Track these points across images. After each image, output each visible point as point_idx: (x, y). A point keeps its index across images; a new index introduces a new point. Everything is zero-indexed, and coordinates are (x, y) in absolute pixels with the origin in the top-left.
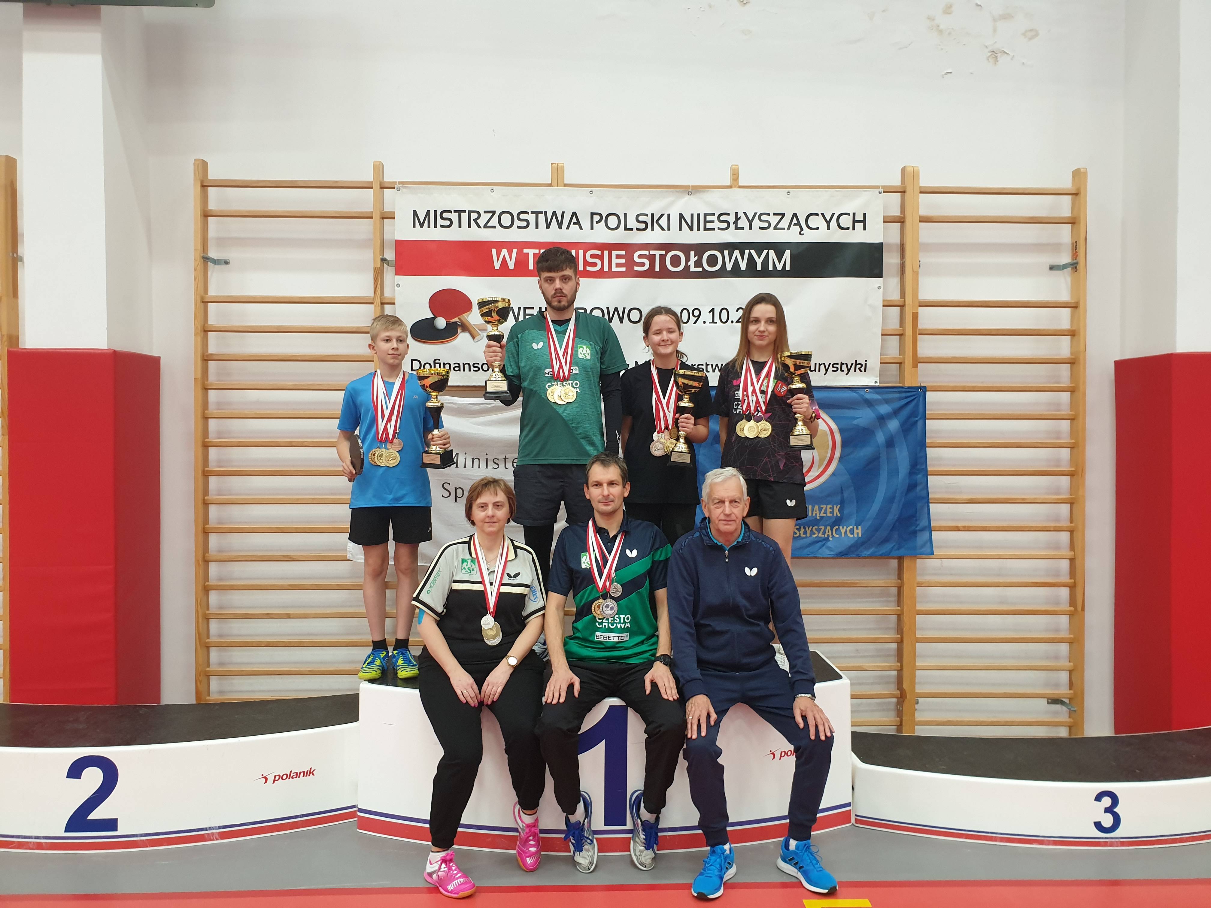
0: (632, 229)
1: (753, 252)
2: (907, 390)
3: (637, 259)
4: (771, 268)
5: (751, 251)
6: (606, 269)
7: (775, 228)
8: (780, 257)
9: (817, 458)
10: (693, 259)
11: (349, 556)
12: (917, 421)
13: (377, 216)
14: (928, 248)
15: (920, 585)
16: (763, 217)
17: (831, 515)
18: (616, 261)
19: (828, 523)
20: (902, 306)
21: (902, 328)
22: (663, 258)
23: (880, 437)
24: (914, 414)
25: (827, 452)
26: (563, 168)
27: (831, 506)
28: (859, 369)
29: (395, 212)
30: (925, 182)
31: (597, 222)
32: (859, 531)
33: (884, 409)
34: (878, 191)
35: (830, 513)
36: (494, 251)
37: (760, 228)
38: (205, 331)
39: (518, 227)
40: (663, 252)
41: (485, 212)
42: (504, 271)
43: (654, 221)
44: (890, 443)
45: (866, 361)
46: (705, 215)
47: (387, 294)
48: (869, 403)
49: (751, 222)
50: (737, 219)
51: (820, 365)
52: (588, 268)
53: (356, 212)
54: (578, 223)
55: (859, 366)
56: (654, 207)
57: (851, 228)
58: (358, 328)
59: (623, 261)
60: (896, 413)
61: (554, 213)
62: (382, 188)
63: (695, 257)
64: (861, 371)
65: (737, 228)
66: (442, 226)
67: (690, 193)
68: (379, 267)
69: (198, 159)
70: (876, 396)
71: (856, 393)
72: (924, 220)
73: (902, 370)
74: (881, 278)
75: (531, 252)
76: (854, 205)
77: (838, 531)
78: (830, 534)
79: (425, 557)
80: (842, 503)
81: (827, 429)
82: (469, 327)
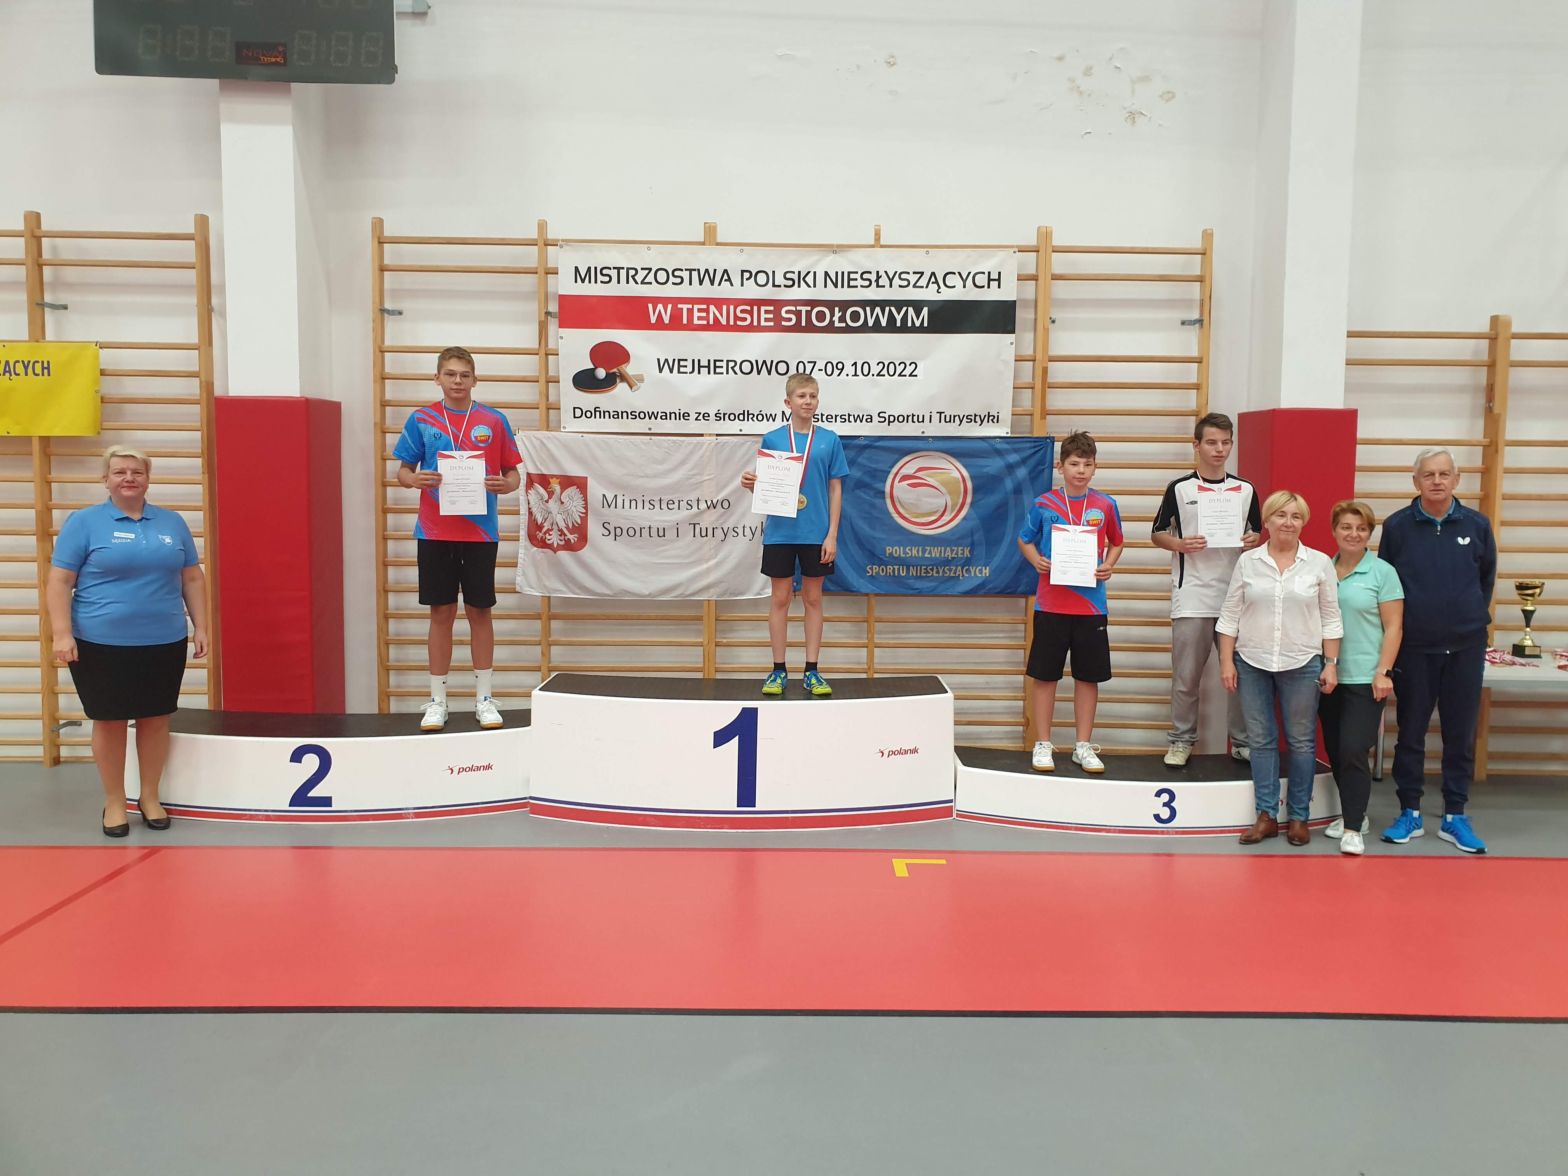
0: (780, 286)
1: (893, 309)
2: (1035, 440)
3: (784, 315)
4: (910, 324)
5: (891, 308)
6: (755, 323)
7: (915, 286)
8: (918, 314)
9: (949, 504)
10: (838, 314)
11: (518, 589)
12: (1043, 469)
13: (541, 271)
14: (1063, 303)
16: (903, 276)
17: (962, 556)
18: (764, 316)
19: (959, 563)
20: (1034, 361)
21: (1033, 382)
22: (808, 313)
23: (1009, 484)
24: (1041, 462)
25: (959, 498)
26: (715, 228)
27: (962, 548)
28: (992, 420)
29: (558, 268)
30: (1057, 241)
31: (747, 279)
32: (988, 571)
33: (1013, 458)
34: (1013, 251)
35: (961, 554)
36: (650, 306)
37: (900, 286)
38: (383, 378)
39: (673, 283)
40: (809, 308)
41: (642, 269)
42: (660, 325)
43: (800, 279)
44: (1018, 490)
45: (998, 413)
46: (849, 273)
47: (551, 346)
48: (999, 453)
49: (891, 281)
50: (878, 277)
51: (955, 416)
52: (739, 323)
53: (522, 268)
54: (729, 280)
55: (992, 418)
56: (801, 265)
57: (986, 286)
58: (524, 377)
59: (771, 316)
60: (1024, 461)
61: (707, 271)
62: (546, 245)
63: (839, 312)
64: (993, 422)
65: (878, 286)
66: (602, 282)
67: (835, 252)
68: (543, 319)
69: (373, 218)
70: (1006, 446)
71: (987, 442)
72: (1055, 277)
73: (1032, 421)
74: (1014, 333)
75: (685, 307)
76: (989, 264)
77: (968, 571)
78: (961, 573)
79: (587, 590)
80: (972, 545)
81: (959, 476)
82: (627, 377)
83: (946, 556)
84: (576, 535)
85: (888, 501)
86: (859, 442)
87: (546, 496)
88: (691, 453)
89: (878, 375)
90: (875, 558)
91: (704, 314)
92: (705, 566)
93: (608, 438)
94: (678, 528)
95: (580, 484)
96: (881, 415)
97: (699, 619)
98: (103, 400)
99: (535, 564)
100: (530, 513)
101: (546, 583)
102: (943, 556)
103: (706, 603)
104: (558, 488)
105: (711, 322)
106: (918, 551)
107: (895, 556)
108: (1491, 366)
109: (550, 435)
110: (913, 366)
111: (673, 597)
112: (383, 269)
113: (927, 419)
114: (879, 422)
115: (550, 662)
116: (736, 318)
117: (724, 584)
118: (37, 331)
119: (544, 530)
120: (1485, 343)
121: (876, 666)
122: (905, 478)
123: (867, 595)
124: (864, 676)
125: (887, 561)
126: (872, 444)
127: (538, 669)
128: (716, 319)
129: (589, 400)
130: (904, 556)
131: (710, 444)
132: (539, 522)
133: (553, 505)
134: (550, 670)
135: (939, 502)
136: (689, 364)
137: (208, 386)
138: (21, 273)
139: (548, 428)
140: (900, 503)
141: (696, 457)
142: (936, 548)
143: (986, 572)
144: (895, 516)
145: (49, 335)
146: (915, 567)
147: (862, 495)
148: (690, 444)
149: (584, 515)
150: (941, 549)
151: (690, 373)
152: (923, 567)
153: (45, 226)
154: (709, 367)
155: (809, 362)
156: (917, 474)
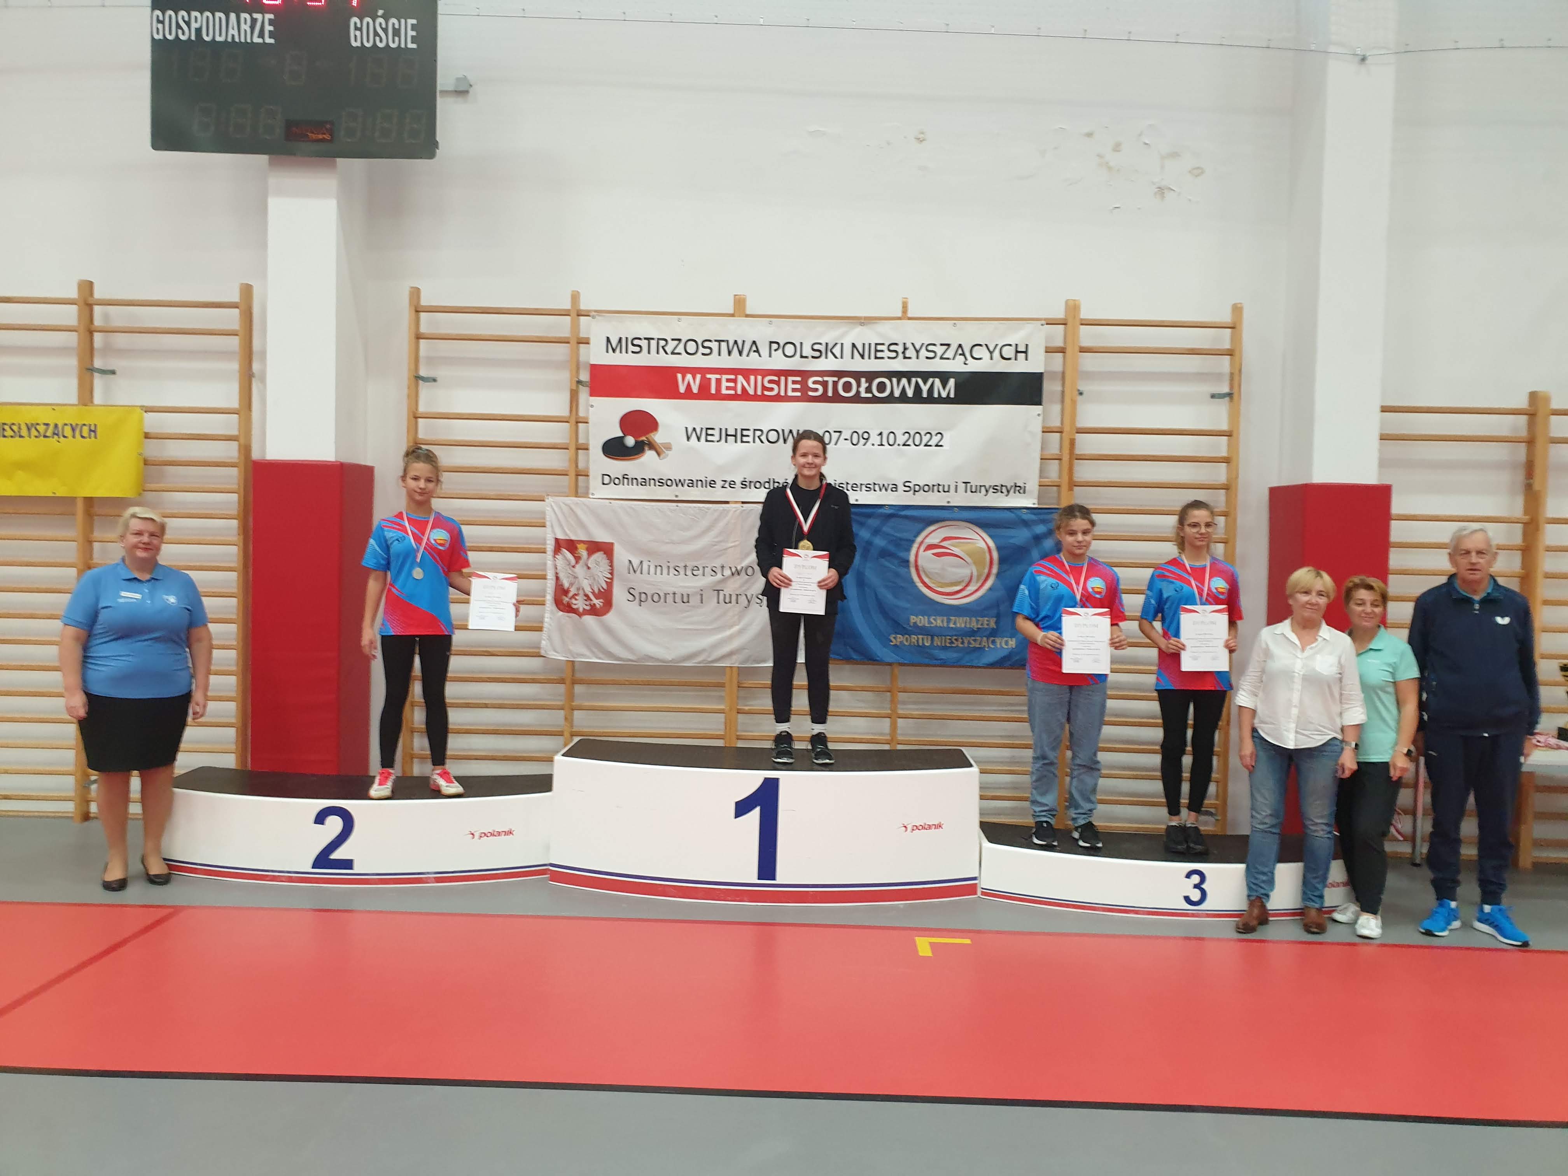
0: (806, 357)
1: (920, 381)
3: (811, 385)
4: (936, 395)
5: (918, 379)
6: (782, 393)
7: (941, 358)
8: (944, 384)
10: (864, 384)
11: (543, 653)
13: (573, 342)
14: (1090, 376)
16: (930, 348)
17: (988, 627)
18: (791, 386)
19: (985, 634)
20: (1062, 432)
21: (1061, 454)
22: (835, 384)
25: (984, 567)
26: (745, 299)
27: (987, 619)
29: (590, 338)
30: (1084, 314)
31: (775, 350)
32: (1014, 642)
33: (1040, 529)
34: (1040, 323)
35: (987, 625)
36: (679, 376)
37: (927, 358)
39: (703, 354)
40: (836, 379)
41: (673, 340)
42: (689, 395)
43: (829, 349)
45: (1025, 484)
46: (876, 344)
47: (582, 414)
48: (1026, 523)
49: (917, 352)
50: (905, 349)
51: (981, 487)
52: (766, 393)
53: (555, 338)
54: (757, 351)
55: (1018, 488)
56: (828, 337)
57: (1014, 358)
58: (555, 444)
59: (798, 386)
61: (736, 342)
62: (578, 315)
63: (866, 383)
65: (905, 358)
66: (633, 352)
67: (862, 324)
68: (574, 388)
69: (412, 288)
70: (1033, 517)
71: (1013, 513)
72: (1083, 350)
73: (1059, 493)
74: (1040, 404)
75: (713, 377)
76: (1017, 337)
77: (993, 642)
78: (986, 644)
79: (610, 655)
80: (998, 617)
81: (983, 545)
82: (654, 444)
83: (971, 626)
84: (602, 600)
85: (913, 571)
86: (885, 511)
87: (573, 561)
88: (716, 521)
89: (904, 445)
90: (900, 627)
91: (732, 384)
92: (728, 633)
93: (635, 505)
94: (702, 595)
95: (607, 549)
96: (906, 484)
97: (721, 685)
98: (146, 462)
99: (561, 629)
100: (557, 578)
101: (571, 648)
102: (968, 626)
103: (728, 670)
104: (583, 553)
105: (739, 392)
106: (942, 621)
107: (920, 625)
108: (1530, 442)
109: (578, 502)
110: (939, 436)
111: (696, 663)
112: (419, 337)
113: (952, 489)
114: (905, 491)
115: (572, 726)
116: (764, 388)
117: (747, 651)
118: (86, 395)
119: (571, 594)
120: (1523, 419)
121: (900, 738)
122: (930, 547)
123: (890, 664)
124: (887, 747)
125: (911, 630)
126: (897, 513)
127: (560, 734)
128: (743, 388)
129: (617, 467)
130: (929, 625)
131: (735, 511)
132: (565, 587)
133: (580, 570)
134: (573, 735)
135: (964, 572)
136: (716, 433)
137: (246, 450)
138: (72, 339)
139: (577, 495)
140: (924, 571)
141: (721, 524)
142: (961, 618)
144: (920, 585)
145: (98, 399)
146: (940, 637)
147: (887, 564)
148: (715, 511)
149: (609, 581)
150: (966, 620)
151: (718, 441)
152: (948, 638)
153: (98, 294)
154: (735, 436)
155: (835, 432)
156: (942, 544)
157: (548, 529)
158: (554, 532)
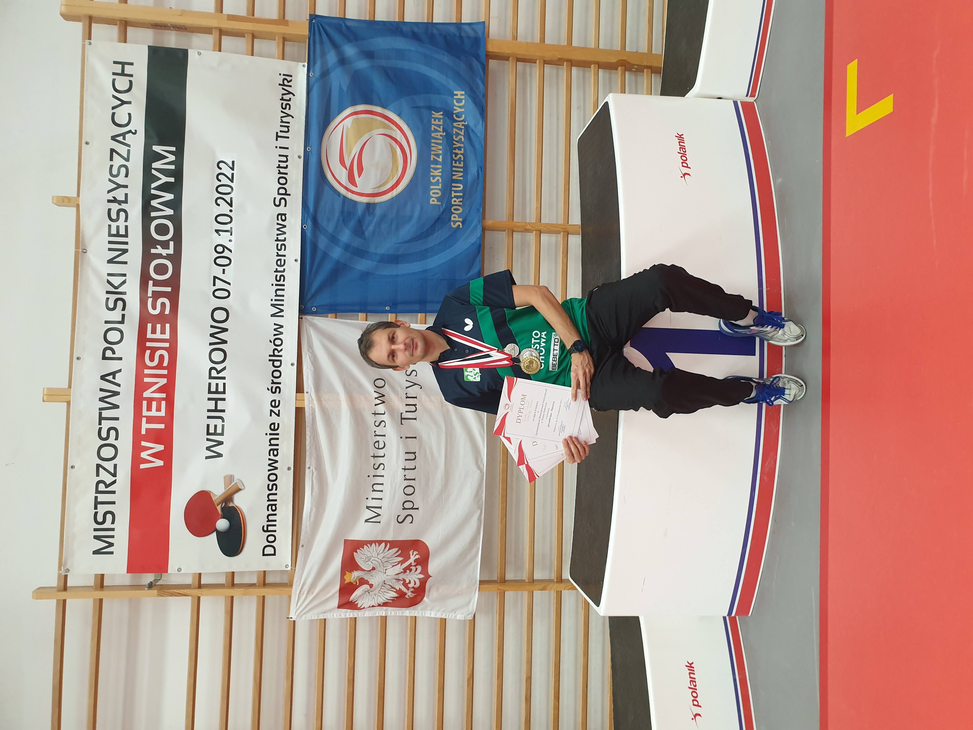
0: (123, 316)
1: (154, 185)
2: (312, 34)
3: (157, 312)
4: (173, 167)
5: (152, 188)
6: (167, 345)
7: (127, 160)
8: (160, 157)
9: (382, 131)
10: (159, 250)
11: (470, 617)
12: (347, 27)
13: (99, 593)
15: (515, 37)
16: (115, 172)
17: (441, 120)
18: (158, 334)
19: (450, 124)
20: (222, 32)
21: (246, 35)
22: (157, 283)
23: (362, 64)
25: (376, 120)
26: (49, 389)
27: (433, 120)
28: (288, 82)
29: (96, 574)
31: (114, 353)
32: (459, 93)
33: (332, 57)
34: (89, 46)
35: (439, 121)
36: (142, 466)
37: (127, 176)
39: (116, 439)
40: (151, 282)
41: (98, 475)
42: (166, 455)
43: (116, 291)
44: (369, 55)
45: (280, 74)
46: (110, 235)
47: (189, 581)
48: (325, 74)
49: (119, 186)
50: (114, 200)
51: (282, 122)
52: (165, 364)
53: (93, 617)
54: (114, 374)
55: (285, 82)
56: (99, 291)
57: (131, 78)
58: (226, 611)
59: (159, 326)
60: (336, 46)
61: (102, 400)
62: (65, 588)
63: (157, 248)
64: (291, 81)
65: (126, 201)
66: (113, 522)
68: (159, 590)
70: (318, 66)
71: (313, 86)
73: (291, 37)
74: (188, 51)
75: (145, 426)
76: (104, 73)
77: (458, 115)
78: (461, 123)
80: (431, 108)
82: (227, 495)
83: (441, 138)
84: (411, 553)
85: (378, 200)
86: (309, 230)
87: (365, 587)
89: (231, 205)
90: (443, 217)
91: (154, 404)
94: (407, 438)
95: (352, 548)
96: (277, 203)
99: (443, 599)
100: (385, 604)
101: (465, 586)
102: (441, 142)
104: (355, 575)
105: (164, 395)
106: (436, 169)
107: (440, 194)
109: (298, 582)
110: (221, 165)
111: (482, 445)
113: (284, 152)
114: (285, 206)
115: (551, 581)
116: (159, 366)
119: (404, 589)
121: (561, 223)
122: (351, 180)
123: (483, 231)
125: (446, 205)
126: (310, 213)
127: (559, 595)
128: (160, 390)
129: (254, 538)
130: (440, 184)
132: (395, 595)
133: (375, 579)
134: (561, 580)
135: (380, 142)
136: (212, 422)
139: (289, 586)
140: (380, 187)
142: (432, 148)
143: (460, 94)
144: (395, 193)
146: (454, 173)
147: (371, 228)
149: (388, 545)
150: (434, 143)
151: (223, 421)
152: (454, 164)
154: (216, 400)
155: (214, 285)
156: (348, 165)
157: (328, 616)
158: (330, 611)
